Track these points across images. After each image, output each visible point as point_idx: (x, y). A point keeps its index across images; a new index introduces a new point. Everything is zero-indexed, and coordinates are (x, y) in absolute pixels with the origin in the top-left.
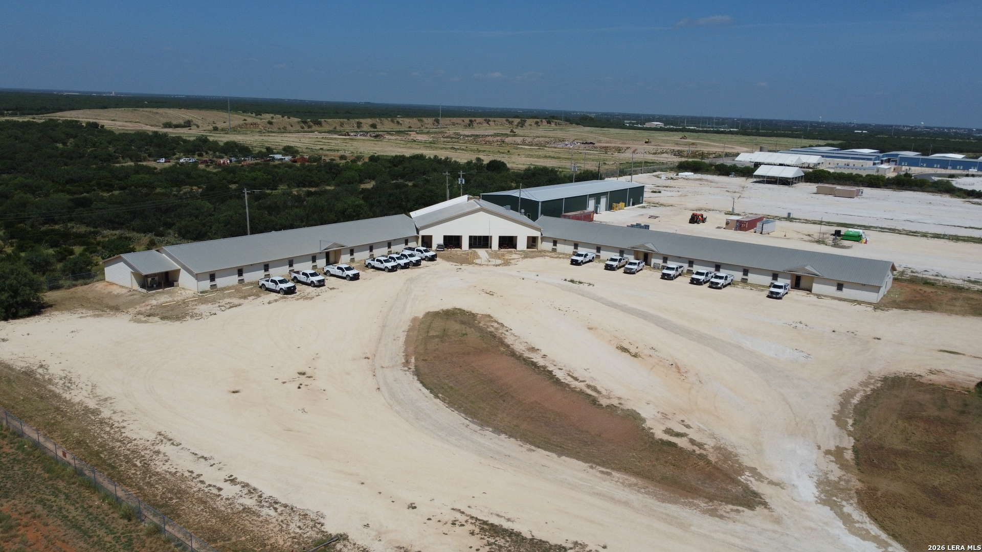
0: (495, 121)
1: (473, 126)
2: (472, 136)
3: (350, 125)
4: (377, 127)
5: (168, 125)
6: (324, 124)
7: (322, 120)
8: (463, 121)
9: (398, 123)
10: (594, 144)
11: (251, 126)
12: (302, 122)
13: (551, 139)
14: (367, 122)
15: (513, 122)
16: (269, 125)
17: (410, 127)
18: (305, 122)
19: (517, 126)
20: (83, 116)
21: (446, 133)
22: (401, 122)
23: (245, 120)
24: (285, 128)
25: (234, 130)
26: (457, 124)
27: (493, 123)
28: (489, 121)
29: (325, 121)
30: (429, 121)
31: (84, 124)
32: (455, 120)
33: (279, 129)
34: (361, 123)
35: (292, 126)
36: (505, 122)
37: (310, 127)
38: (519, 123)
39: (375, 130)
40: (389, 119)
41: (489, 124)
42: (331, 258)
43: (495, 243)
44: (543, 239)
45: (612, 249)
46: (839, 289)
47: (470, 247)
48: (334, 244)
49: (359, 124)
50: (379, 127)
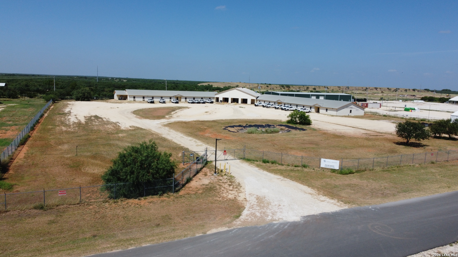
1: (367, 90)
4: (316, 89)
6: (291, 87)
8: (362, 88)
10: (416, 96)
12: (281, 86)
13: (396, 94)
14: (311, 87)
16: (267, 87)
17: (333, 90)
18: (283, 86)
19: (393, 91)
22: (329, 88)
23: (258, 85)
24: (273, 88)
27: (380, 89)
30: (343, 88)
32: (358, 87)
33: (271, 89)
35: (276, 88)
36: (387, 89)
41: (377, 90)
42: (179, 99)
43: (240, 101)
44: (257, 100)
45: (272, 102)
46: (327, 111)
47: (232, 102)
48: (178, 95)
49: (308, 88)
50: (318, 89)
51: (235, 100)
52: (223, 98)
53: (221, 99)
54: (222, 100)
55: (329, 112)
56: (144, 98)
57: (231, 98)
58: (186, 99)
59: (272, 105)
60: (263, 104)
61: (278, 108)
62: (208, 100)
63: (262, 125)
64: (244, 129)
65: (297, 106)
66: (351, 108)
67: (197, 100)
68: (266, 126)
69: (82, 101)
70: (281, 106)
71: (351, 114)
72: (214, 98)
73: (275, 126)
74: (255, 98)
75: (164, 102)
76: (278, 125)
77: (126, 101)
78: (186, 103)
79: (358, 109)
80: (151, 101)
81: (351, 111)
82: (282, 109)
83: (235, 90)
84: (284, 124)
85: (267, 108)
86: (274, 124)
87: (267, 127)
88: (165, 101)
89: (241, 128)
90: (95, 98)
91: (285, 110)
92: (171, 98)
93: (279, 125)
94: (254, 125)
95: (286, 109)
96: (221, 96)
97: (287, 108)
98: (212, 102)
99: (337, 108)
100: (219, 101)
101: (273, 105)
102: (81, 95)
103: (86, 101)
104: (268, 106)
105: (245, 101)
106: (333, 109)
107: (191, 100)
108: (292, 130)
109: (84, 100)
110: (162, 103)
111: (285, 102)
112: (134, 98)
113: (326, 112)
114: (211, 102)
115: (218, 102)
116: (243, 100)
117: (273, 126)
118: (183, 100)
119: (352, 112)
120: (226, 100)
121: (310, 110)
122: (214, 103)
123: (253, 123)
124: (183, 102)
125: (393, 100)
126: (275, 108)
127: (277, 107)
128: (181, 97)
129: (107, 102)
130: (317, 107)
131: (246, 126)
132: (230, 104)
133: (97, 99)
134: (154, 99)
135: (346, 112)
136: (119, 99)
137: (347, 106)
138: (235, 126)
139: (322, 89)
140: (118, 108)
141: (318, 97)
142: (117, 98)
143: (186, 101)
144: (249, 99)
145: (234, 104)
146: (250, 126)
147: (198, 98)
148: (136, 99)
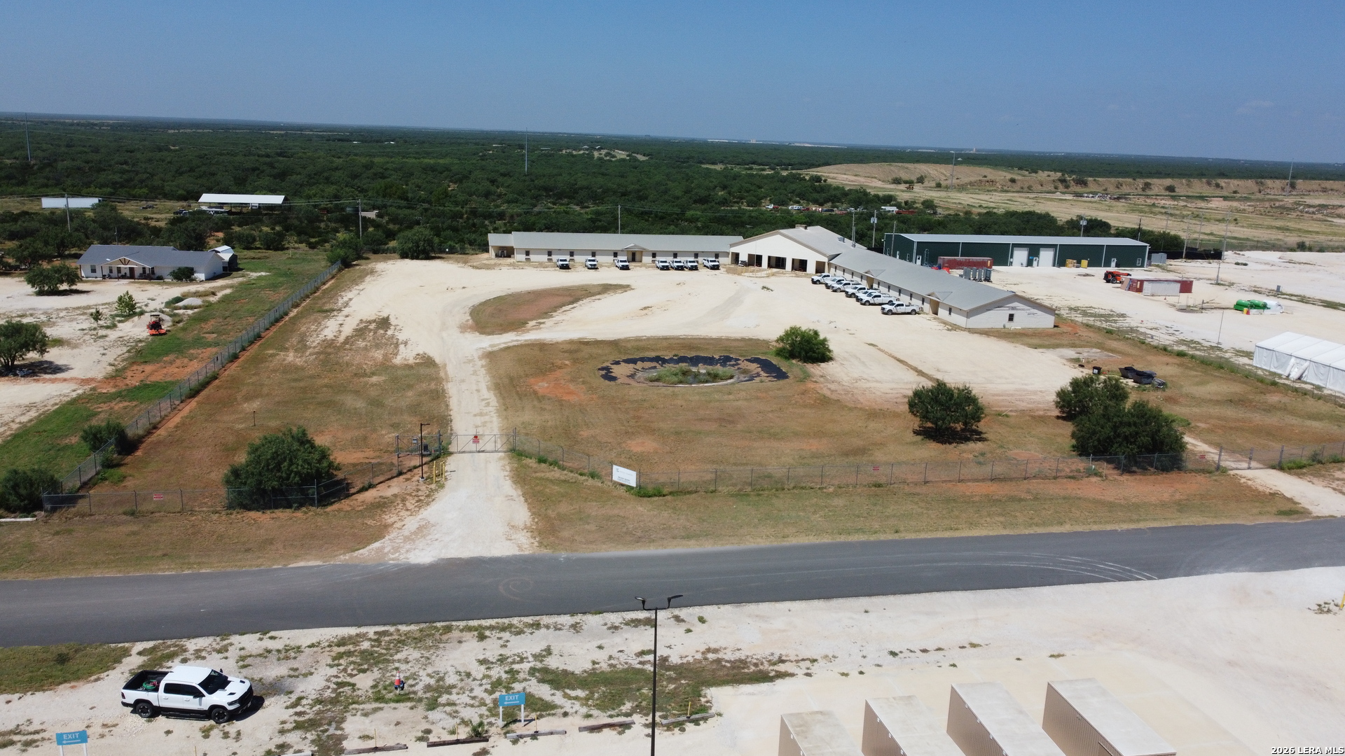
2: (1319, 205)
3: (1130, 185)
4: (1176, 190)
5: (896, 181)
6: (1090, 185)
7: (1090, 179)
9: (1218, 186)
11: (987, 183)
12: (1059, 180)
14: (1159, 184)
16: (1009, 183)
17: (1235, 192)
18: (1063, 181)
20: (836, 171)
21: (1282, 201)
22: (1223, 184)
23: (985, 174)
24: (1030, 188)
25: (962, 188)
26: (1332, 190)
29: (1095, 180)
30: (1274, 185)
31: (807, 178)
32: (1329, 184)
33: (1022, 188)
34: (1150, 184)
37: (1067, 187)
39: (1172, 194)
40: (1204, 180)
42: (637, 257)
43: (789, 265)
44: (829, 265)
45: (858, 274)
46: (950, 314)
47: (769, 267)
48: (635, 246)
49: (1147, 186)
50: (1181, 190)
51: (778, 263)
52: (750, 255)
53: (743, 257)
54: (746, 259)
55: (952, 317)
56: (550, 253)
57: (769, 257)
58: (654, 255)
59: (846, 284)
61: (851, 295)
62: (709, 261)
63: (713, 358)
64: (658, 367)
65: (900, 291)
66: (1013, 308)
67: (677, 262)
68: (719, 359)
69: (413, 258)
71: (1011, 323)
72: (729, 253)
73: (740, 362)
74: (825, 260)
75: (593, 267)
76: (748, 360)
77: (509, 260)
78: (652, 267)
79: (1035, 311)
80: (563, 265)
81: (1011, 318)
82: (858, 299)
83: (779, 236)
85: (831, 291)
87: (720, 363)
89: (653, 364)
90: (447, 250)
91: (862, 304)
92: (615, 255)
93: (750, 358)
94: (694, 357)
95: (863, 300)
96: (746, 249)
97: (867, 299)
98: (716, 268)
99: (966, 308)
100: (740, 262)
101: (849, 284)
102: (410, 245)
103: (422, 259)
104: (834, 287)
105: (801, 265)
106: (960, 311)
107: (662, 262)
109: (417, 258)
110: (589, 268)
111: (879, 278)
112: (528, 253)
114: (715, 265)
115: (737, 263)
116: (796, 262)
117: (737, 360)
118: (647, 259)
119: (1015, 318)
120: (755, 260)
121: (917, 308)
122: (722, 270)
124: (647, 266)
126: (847, 295)
127: (852, 291)
128: (642, 252)
129: (465, 262)
130: (933, 301)
131: (671, 358)
132: (764, 270)
133: (453, 251)
134: (575, 257)
135: (996, 318)
136: (497, 256)
137: (998, 304)
138: (643, 360)
139: (1199, 190)
140: (464, 288)
141: (1034, 251)
142: (492, 253)
143: (653, 261)
144: (812, 260)
145: (775, 270)
146: (683, 359)
147: (685, 253)
148: (533, 257)
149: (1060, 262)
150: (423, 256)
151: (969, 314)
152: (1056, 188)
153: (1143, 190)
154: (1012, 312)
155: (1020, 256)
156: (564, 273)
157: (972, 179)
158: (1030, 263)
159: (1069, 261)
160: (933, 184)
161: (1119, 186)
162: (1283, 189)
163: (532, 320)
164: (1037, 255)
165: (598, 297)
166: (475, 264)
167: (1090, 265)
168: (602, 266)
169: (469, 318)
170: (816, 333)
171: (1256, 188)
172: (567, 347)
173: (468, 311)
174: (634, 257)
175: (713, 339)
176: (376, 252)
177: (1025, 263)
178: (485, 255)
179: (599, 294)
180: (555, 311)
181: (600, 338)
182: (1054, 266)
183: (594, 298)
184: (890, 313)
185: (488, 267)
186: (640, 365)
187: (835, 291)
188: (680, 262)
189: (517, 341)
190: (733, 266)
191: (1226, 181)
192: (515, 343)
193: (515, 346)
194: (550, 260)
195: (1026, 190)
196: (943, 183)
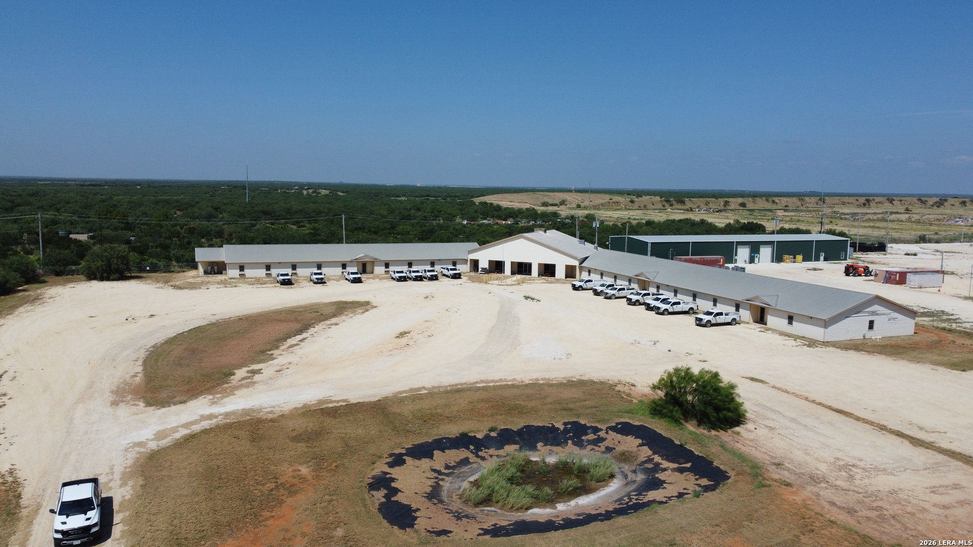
0: (901, 201)
1: (869, 205)
2: (851, 214)
3: (716, 203)
4: (747, 205)
5: (545, 204)
6: (687, 203)
7: (686, 199)
8: (857, 200)
9: (774, 202)
11: (614, 204)
12: (665, 200)
14: (735, 201)
15: (926, 201)
16: (630, 204)
17: (786, 206)
18: (668, 201)
19: (932, 206)
20: (494, 199)
21: (822, 211)
22: (777, 201)
23: (611, 199)
24: (645, 206)
25: (596, 207)
27: (899, 202)
28: (893, 200)
29: (690, 200)
30: (811, 200)
33: (640, 207)
34: (729, 202)
35: (653, 205)
36: (916, 201)
37: (672, 205)
38: (936, 203)
39: (745, 208)
40: (764, 198)
41: (893, 204)
42: (368, 268)
43: (535, 270)
44: (581, 269)
45: (623, 277)
46: (790, 322)
47: (513, 273)
48: (366, 256)
49: (727, 203)
50: (750, 206)
51: (522, 268)
52: (490, 262)
53: (484, 264)
54: (486, 266)
55: (798, 328)
56: (268, 268)
57: (512, 263)
58: (388, 265)
59: (620, 290)
60: (597, 281)
61: (637, 303)
62: (448, 269)
63: (553, 429)
64: (472, 458)
65: (695, 296)
66: (874, 313)
67: (414, 272)
68: (566, 431)
69: (102, 279)
70: (645, 295)
71: (871, 332)
72: (467, 260)
73: (602, 434)
74: (576, 263)
75: (320, 281)
76: (614, 429)
77: (220, 277)
78: (386, 278)
79: (896, 315)
80: (284, 280)
81: (871, 325)
82: (649, 308)
83: (522, 240)
84: (637, 423)
85: (606, 298)
86: (599, 422)
87: (570, 438)
88: (322, 279)
89: (462, 454)
90: (148, 268)
91: (658, 313)
92: (344, 266)
93: (618, 424)
94: (522, 429)
95: (659, 308)
96: (485, 256)
97: (663, 307)
98: (457, 276)
99: (826, 316)
100: (480, 270)
101: (623, 289)
102: (100, 264)
103: (114, 280)
104: (607, 293)
105: (548, 270)
106: (810, 320)
107: (398, 272)
108: (665, 464)
109: (108, 279)
110: (315, 283)
111: (658, 280)
112: (242, 268)
113: (789, 327)
114: (455, 274)
115: (478, 271)
116: (543, 267)
117: (596, 430)
118: (379, 270)
119: (875, 325)
120: (497, 267)
121: (735, 317)
122: (464, 279)
123: (520, 411)
124: (380, 278)
125: (952, 240)
126: (630, 302)
127: (634, 298)
128: (374, 263)
129: (166, 282)
130: (758, 306)
131: (487, 437)
132: (508, 277)
133: (155, 269)
134: (299, 271)
135: (854, 327)
136: (206, 273)
137: (857, 310)
138: (443, 444)
139: (761, 206)
140: (152, 316)
141: (755, 248)
142: (201, 269)
143: (387, 272)
144: (561, 264)
145: (519, 277)
146: (505, 437)
147: (421, 262)
148: (248, 272)
149: (778, 258)
150: (116, 276)
151: (826, 324)
152: (664, 206)
153: (725, 206)
154: (871, 318)
155: (743, 254)
156: (285, 291)
157: (603, 201)
158: (752, 260)
159: (786, 257)
160: (575, 206)
161: (707, 204)
162: (817, 203)
163: (240, 366)
164: (758, 252)
165: (334, 320)
166: (177, 283)
167: (804, 260)
168: (329, 280)
169: (140, 369)
170: (716, 375)
171: (799, 203)
172: (301, 425)
173: (142, 354)
174: (365, 268)
175: (527, 385)
176: (58, 274)
177: (747, 260)
178: (193, 273)
179: (334, 316)
180: (277, 348)
181: (354, 397)
182: (773, 262)
183: (328, 322)
184: (709, 324)
185: (193, 286)
186: (440, 459)
187: (610, 298)
188: (418, 272)
189: (211, 417)
190: (473, 274)
191: (779, 198)
192: (206, 424)
193: (205, 432)
194: (269, 275)
195: (642, 208)
196: (582, 205)
